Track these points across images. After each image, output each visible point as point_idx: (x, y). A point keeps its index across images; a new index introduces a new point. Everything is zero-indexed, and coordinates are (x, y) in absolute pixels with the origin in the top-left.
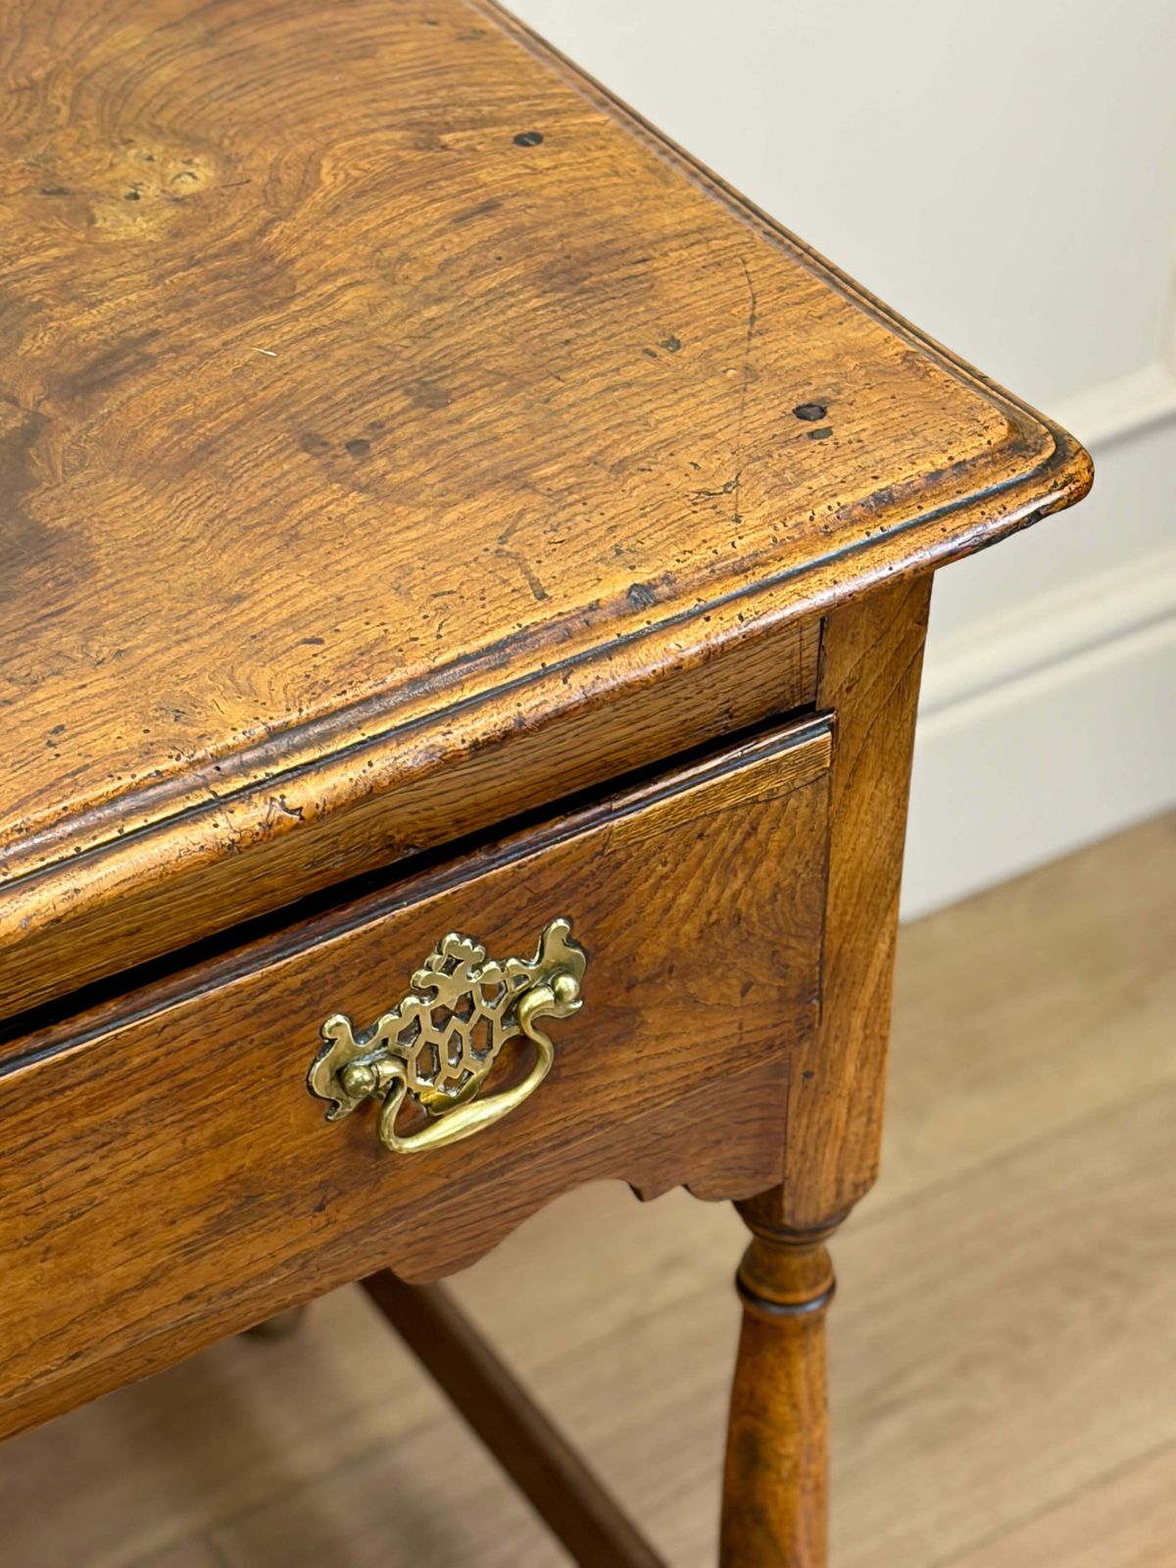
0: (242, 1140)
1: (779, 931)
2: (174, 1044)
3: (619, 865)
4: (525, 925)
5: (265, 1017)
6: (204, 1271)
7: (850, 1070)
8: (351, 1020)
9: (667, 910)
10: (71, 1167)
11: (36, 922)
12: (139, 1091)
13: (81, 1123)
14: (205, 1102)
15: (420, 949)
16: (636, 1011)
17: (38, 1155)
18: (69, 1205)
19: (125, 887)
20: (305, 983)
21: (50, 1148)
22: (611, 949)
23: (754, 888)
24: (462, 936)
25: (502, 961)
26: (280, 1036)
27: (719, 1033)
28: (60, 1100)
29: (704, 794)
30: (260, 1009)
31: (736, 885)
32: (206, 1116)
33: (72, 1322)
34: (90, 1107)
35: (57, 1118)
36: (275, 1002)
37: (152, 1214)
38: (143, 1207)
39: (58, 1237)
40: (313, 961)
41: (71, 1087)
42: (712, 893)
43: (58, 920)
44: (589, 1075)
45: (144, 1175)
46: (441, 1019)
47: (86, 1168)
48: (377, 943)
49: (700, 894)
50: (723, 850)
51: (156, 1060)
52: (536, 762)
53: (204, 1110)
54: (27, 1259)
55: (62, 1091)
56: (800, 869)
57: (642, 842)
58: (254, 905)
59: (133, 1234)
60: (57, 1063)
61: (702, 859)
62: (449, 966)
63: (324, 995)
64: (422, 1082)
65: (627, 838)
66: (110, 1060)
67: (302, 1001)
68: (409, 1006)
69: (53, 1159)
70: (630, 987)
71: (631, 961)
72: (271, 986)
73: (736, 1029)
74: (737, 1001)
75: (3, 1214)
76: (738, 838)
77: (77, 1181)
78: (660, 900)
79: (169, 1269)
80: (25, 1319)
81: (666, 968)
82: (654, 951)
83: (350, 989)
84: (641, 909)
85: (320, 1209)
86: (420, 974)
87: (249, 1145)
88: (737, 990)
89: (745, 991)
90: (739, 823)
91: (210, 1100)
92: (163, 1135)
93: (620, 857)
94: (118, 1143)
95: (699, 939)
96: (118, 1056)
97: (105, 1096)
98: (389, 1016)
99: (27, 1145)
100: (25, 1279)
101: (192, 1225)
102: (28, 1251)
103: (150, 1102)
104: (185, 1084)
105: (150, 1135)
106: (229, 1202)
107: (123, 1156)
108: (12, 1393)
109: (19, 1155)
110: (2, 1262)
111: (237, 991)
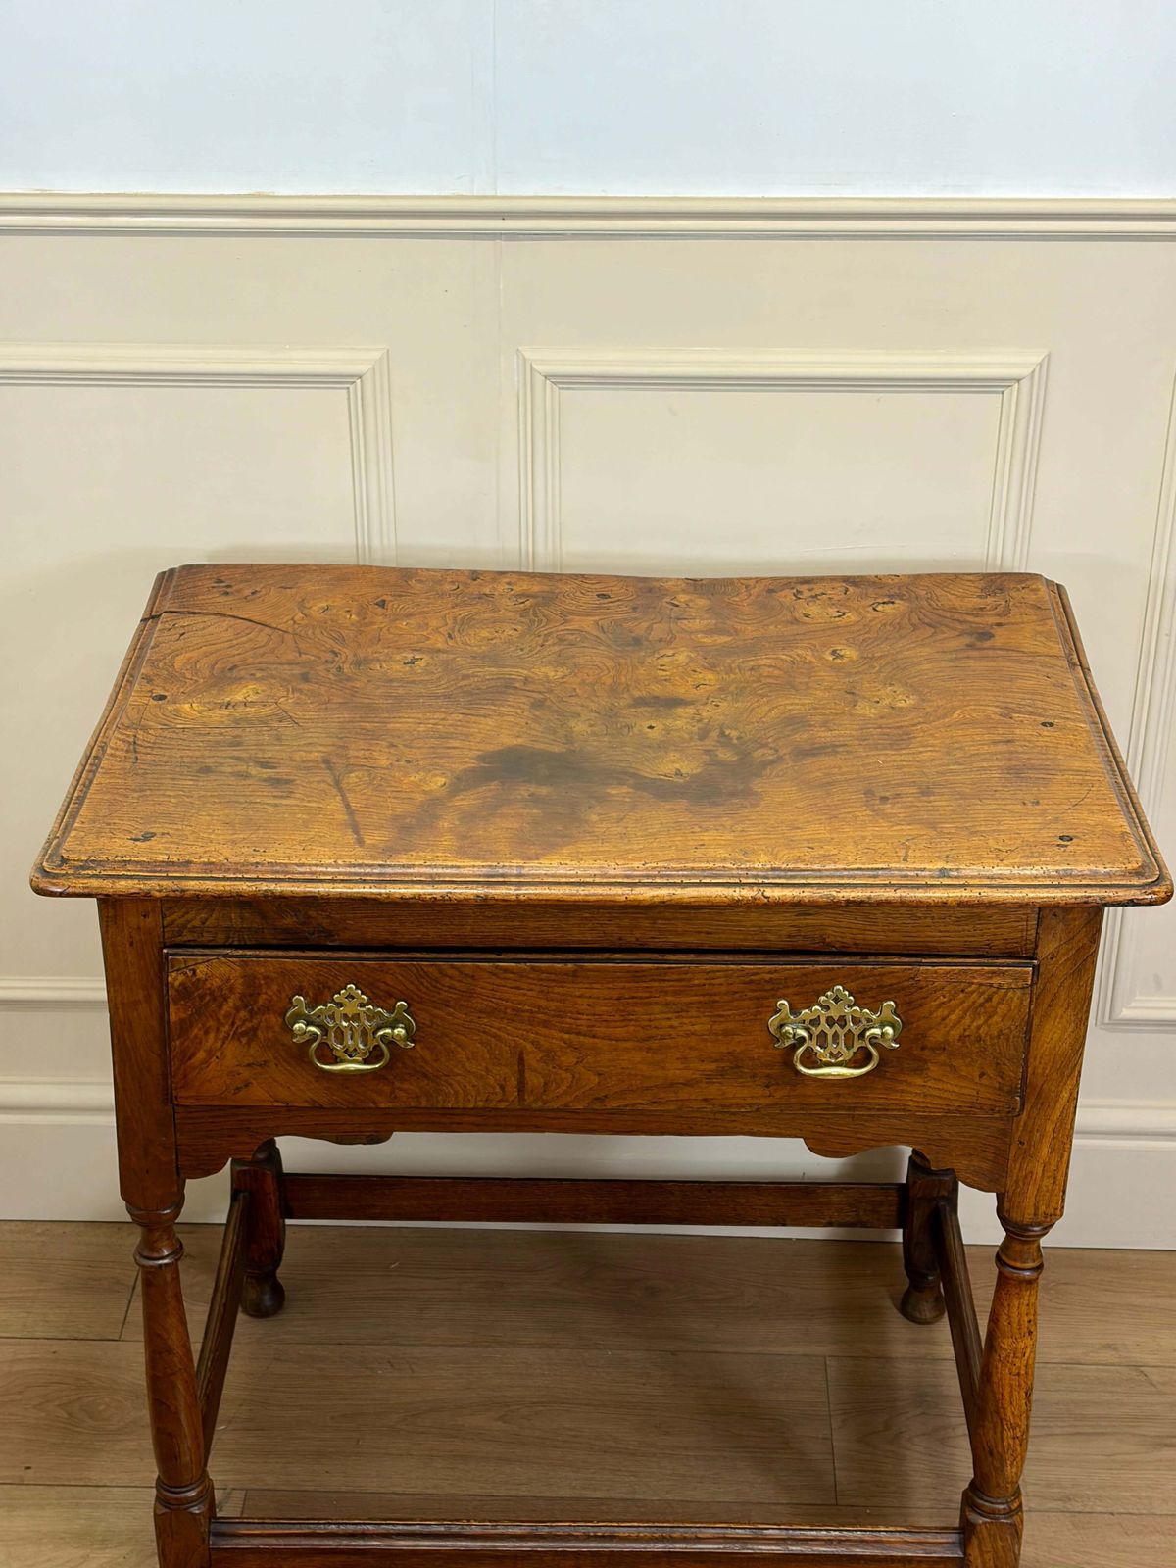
0: (737, 1038)
1: (1000, 1053)
2: (713, 981)
3: (922, 988)
4: (873, 997)
5: (753, 987)
6: (713, 1090)
7: (1045, 1150)
8: (790, 1004)
9: (943, 1019)
10: (664, 1015)
12: (696, 995)
13: (670, 998)
14: (722, 1013)
15: (823, 986)
16: (926, 1062)
17: (650, 1004)
18: (662, 1032)
19: (693, 899)
20: (771, 979)
21: (657, 1004)
22: (915, 1025)
23: (989, 1026)
24: (844, 989)
25: (862, 1009)
26: (757, 998)
27: (966, 1091)
28: (663, 984)
29: (965, 972)
30: (751, 982)
31: (980, 1022)
32: (722, 1020)
33: (655, 1086)
34: (676, 993)
35: (661, 992)
36: (759, 982)
37: (695, 1054)
38: (690, 1048)
39: (654, 1044)
40: (776, 971)
41: (669, 981)
42: (967, 1020)
43: (664, 902)
44: (901, 1082)
45: (693, 1034)
46: (830, 1022)
47: (669, 1019)
48: (805, 975)
49: (962, 1018)
50: (974, 1002)
51: (704, 985)
52: (894, 931)
53: (723, 1016)
54: (641, 1049)
55: (664, 981)
56: (1013, 1027)
57: (934, 982)
58: (762, 943)
59: (685, 1058)
60: (664, 969)
61: (964, 1002)
62: (836, 999)
63: (779, 988)
64: (819, 1048)
65: (926, 978)
66: (684, 976)
67: (769, 987)
68: (816, 1010)
69: (656, 1009)
70: (923, 1048)
71: (924, 1036)
72: (757, 974)
73: (975, 1093)
74: (977, 1080)
75: (633, 1023)
76: (981, 1000)
77: (665, 1023)
78: (940, 1013)
79: (697, 1082)
80: (636, 1075)
81: (942, 1047)
82: (936, 1036)
83: (791, 990)
84: (931, 1013)
85: (768, 1086)
86: (823, 998)
87: (739, 1042)
88: (978, 1073)
89: (981, 1076)
90: (983, 993)
91: (725, 1013)
92: (703, 1020)
93: (923, 984)
94: (684, 1014)
95: (959, 1040)
96: (689, 976)
97: (681, 991)
98: (807, 1011)
99: (647, 998)
100: (638, 1056)
101: (710, 1066)
102: (641, 1044)
103: (699, 1002)
104: (715, 1001)
105: (697, 1017)
106: (728, 1064)
107: (685, 1021)
108: (626, 1106)
109: (644, 1000)
110: (630, 1044)
111: (742, 970)
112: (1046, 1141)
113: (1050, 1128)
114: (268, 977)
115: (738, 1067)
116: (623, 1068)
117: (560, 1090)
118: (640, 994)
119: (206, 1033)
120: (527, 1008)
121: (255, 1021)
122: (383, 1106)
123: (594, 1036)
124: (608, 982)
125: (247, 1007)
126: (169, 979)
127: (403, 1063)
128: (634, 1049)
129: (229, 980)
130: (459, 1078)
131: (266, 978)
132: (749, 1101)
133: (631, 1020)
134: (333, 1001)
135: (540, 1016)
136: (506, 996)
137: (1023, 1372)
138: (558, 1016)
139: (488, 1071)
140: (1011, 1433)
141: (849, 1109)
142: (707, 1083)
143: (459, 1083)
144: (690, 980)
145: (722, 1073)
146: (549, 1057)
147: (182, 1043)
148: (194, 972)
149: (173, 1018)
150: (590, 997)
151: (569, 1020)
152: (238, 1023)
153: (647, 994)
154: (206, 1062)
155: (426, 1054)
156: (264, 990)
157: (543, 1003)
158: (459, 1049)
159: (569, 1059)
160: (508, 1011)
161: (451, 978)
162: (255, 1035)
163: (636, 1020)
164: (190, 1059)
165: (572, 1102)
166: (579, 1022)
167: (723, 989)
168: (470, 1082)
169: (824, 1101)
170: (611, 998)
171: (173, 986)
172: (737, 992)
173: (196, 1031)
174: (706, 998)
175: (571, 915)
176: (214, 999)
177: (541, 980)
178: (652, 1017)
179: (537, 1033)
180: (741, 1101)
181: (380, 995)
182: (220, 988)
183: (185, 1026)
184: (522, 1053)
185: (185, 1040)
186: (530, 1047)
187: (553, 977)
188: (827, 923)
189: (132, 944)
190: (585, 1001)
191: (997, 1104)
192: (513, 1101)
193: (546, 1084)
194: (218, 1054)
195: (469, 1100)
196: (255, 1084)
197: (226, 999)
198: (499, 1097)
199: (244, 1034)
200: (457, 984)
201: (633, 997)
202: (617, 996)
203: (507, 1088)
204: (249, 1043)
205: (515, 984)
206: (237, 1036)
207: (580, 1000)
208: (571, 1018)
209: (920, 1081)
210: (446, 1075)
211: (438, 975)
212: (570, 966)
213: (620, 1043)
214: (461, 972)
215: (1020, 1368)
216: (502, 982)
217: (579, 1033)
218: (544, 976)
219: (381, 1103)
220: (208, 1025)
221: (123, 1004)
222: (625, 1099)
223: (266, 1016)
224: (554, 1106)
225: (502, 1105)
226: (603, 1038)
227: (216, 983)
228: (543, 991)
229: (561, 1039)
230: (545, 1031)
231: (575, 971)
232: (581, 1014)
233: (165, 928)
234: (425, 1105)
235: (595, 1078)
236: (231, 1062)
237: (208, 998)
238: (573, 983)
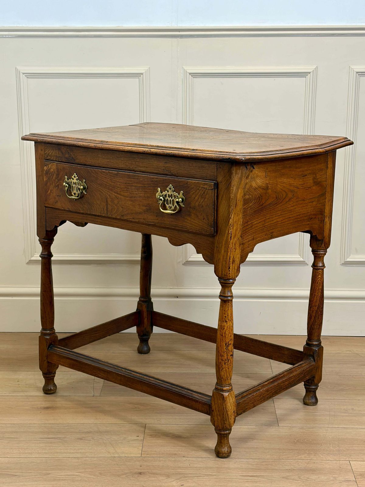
0: (150, 199)
1: (207, 212)
2: (144, 180)
3: (189, 187)
4: (179, 189)
5: (153, 183)
6: (145, 216)
8: (160, 189)
9: (194, 198)
12: (141, 184)
13: (136, 184)
15: (167, 184)
16: (191, 212)
18: (134, 195)
20: (157, 181)
21: (133, 186)
22: (188, 200)
23: (205, 202)
24: (172, 186)
25: (176, 193)
26: (154, 186)
27: (200, 224)
29: (198, 183)
30: (152, 181)
31: (202, 200)
32: (147, 193)
33: (134, 213)
35: (134, 182)
36: (154, 181)
37: (141, 203)
38: (140, 201)
39: (133, 199)
40: (157, 178)
42: (200, 199)
43: (129, 150)
44: (185, 219)
45: (141, 197)
46: (169, 196)
47: (135, 191)
48: (163, 180)
49: (198, 198)
51: (142, 181)
53: (146, 192)
55: (135, 179)
56: (210, 203)
57: (192, 185)
59: (139, 205)
60: (135, 175)
61: (198, 193)
62: (170, 189)
63: (158, 184)
64: (167, 205)
65: (190, 184)
67: (156, 183)
68: (166, 192)
69: (133, 188)
70: (190, 208)
71: (190, 203)
72: (153, 179)
73: (202, 225)
76: (202, 193)
77: (135, 193)
78: (193, 196)
79: (142, 213)
80: (130, 209)
81: (194, 208)
82: (193, 204)
83: (160, 185)
84: (191, 196)
85: (156, 216)
86: (168, 189)
87: (150, 201)
88: (203, 218)
89: (203, 219)
90: (203, 190)
91: (147, 191)
93: (189, 186)
94: (138, 190)
95: (198, 206)
96: (139, 178)
97: (138, 182)
98: (164, 192)
99: (131, 184)
100: (130, 203)
101: (145, 208)
102: (130, 199)
103: (142, 186)
104: (145, 187)
105: (141, 191)
106: (148, 208)
107: (139, 192)
108: (128, 219)
109: (131, 185)
110: (128, 198)
111: (150, 177)
112: (223, 247)
113: (224, 243)
114: (61, 170)
115: (150, 209)
116: (127, 206)
117: (115, 212)
119: (50, 185)
120: (108, 184)
121: (59, 183)
122: (81, 212)
123: (121, 195)
124: (123, 178)
125: (57, 178)
126: (44, 168)
129: (54, 170)
130: (95, 205)
132: (153, 221)
133: (128, 191)
134: (72, 178)
135: (110, 187)
136: (104, 180)
138: (114, 188)
139: (101, 203)
141: (175, 227)
142: (144, 213)
144: (140, 179)
145: (147, 210)
146: (112, 201)
148: (48, 166)
149: (45, 180)
152: (56, 183)
153: (131, 183)
154: (50, 194)
155: (89, 196)
156: (60, 173)
157: (111, 183)
158: (95, 196)
159: (116, 202)
160: (104, 185)
161: (93, 173)
162: (59, 187)
164: (47, 192)
165: (117, 216)
167: (147, 182)
168: (97, 206)
169: (169, 223)
171: (45, 171)
172: (149, 184)
173: (48, 184)
176: (52, 175)
177: (110, 176)
178: (132, 190)
179: (110, 193)
180: (151, 221)
181: (80, 177)
182: (53, 172)
183: (47, 182)
184: (107, 199)
185: (47, 187)
186: (108, 196)
187: (113, 175)
188: (171, 166)
189: (39, 158)
190: (119, 183)
191: (208, 229)
192: (106, 214)
193: (112, 209)
194: (52, 192)
195: (97, 212)
196: (59, 202)
197: (54, 175)
198: (103, 212)
199: (57, 186)
200: (95, 176)
201: (128, 183)
202: (125, 182)
203: (104, 210)
204: (57, 189)
205: (106, 176)
208: (117, 189)
209: (189, 219)
210: (93, 204)
211: (91, 172)
212: (116, 172)
213: (126, 198)
214: (95, 172)
216: (103, 176)
217: (118, 194)
218: (111, 175)
220: (50, 183)
221: (38, 176)
222: (127, 216)
223: (60, 181)
224: (114, 217)
225: (104, 215)
226: (123, 196)
227: (52, 170)
228: (110, 179)
229: (114, 195)
230: (112, 192)
231: (117, 174)
232: (118, 187)
233: (45, 154)
234: (89, 213)
235: (121, 209)
236: (54, 194)
237: (51, 174)
238: (117, 177)
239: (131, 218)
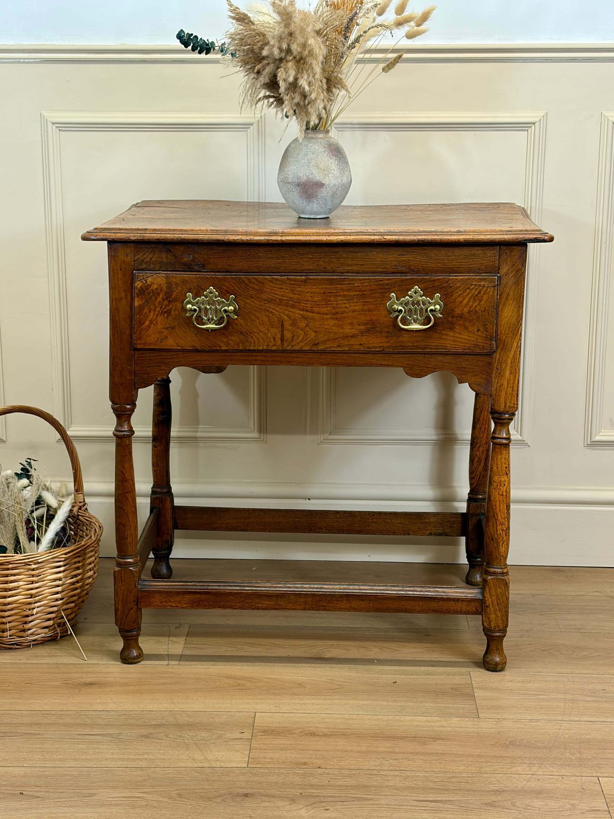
0: (374, 313)
1: (485, 320)
2: (363, 285)
3: (451, 287)
4: (431, 292)
5: (380, 287)
6: (364, 339)
7: (507, 373)
8: (396, 295)
9: (461, 303)
10: (342, 302)
11: (339, 240)
12: (356, 291)
13: (345, 293)
15: (410, 287)
16: (454, 324)
17: (337, 296)
18: (342, 310)
20: (389, 283)
21: (340, 296)
22: (449, 306)
23: (480, 306)
24: (419, 288)
25: (426, 297)
26: (382, 293)
27: (472, 339)
29: (469, 279)
30: (379, 285)
31: (476, 304)
32: (368, 304)
33: (339, 338)
34: (348, 290)
35: (342, 290)
36: (382, 285)
37: (355, 321)
38: (354, 318)
39: (339, 316)
40: (390, 279)
42: (471, 303)
43: (342, 241)
44: (443, 335)
45: (355, 311)
46: (413, 304)
47: (345, 303)
48: (402, 281)
49: (469, 302)
50: (474, 294)
51: (359, 286)
52: (439, 263)
53: (367, 302)
54: (333, 318)
56: (491, 306)
57: (456, 284)
59: (352, 323)
60: (343, 278)
61: (469, 294)
62: (415, 293)
63: (391, 288)
64: (408, 317)
65: (453, 282)
66: (351, 282)
67: (387, 287)
68: (407, 298)
69: (339, 298)
70: (453, 317)
71: (453, 310)
72: (382, 280)
73: (476, 339)
74: (476, 333)
75: (329, 306)
76: (477, 293)
77: (343, 306)
78: (460, 299)
79: (358, 335)
80: (331, 332)
81: (461, 316)
82: (458, 311)
83: (396, 289)
84: (456, 300)
85: (387, 337)
86: (410, 292)
87: (375, 315)
88: (476, 330)
89: (478, 331)
90: (477, 289)
91: (368, 300)
92: (359, 303)
93: (451, 285)
94: (351, 301)
95: (468, 313)
97: (350, 289)
98: (403, 299)
99: (336, 293)
100: (332, 322)
101: (363, 327)
102: (333, 316)
103: (358, 295)
104: (364, 294)
105: (357, 302)
106: (370, 326)
107: (352, 304)
108: (327, 348)
109: (334, 294)
110: (328, 316)
111: (375, 279)
112: (508, 367)
113: (509, 362)
114: (177, 283)
115: (374, 328)
116: (325, 329)
117: (299, 340)
118: (332, 291)
119: (150, 312)
120: (285, 298)
121: (171, 306)
122: (223, 349)
123: (313, 313)
124: (319, 285)
125: (167, 299)
126: (136, 285)
127: (232, 327)
128: (330, 318)
129: (160, 285)
130: (256, 334)
131: (176, 284)
132: (380, 345)
133: (329, 304)
134: (204, 295)
135: (291, 302)
136: (277, 292)
137: (504, 494)
138: (298, 302)
139: (268, 330)
140: (500, 527)
141: (422, 349)
142: (362, 336)
143: (256, 336)
144: (354, 283)
145: (368, 330)
146: (294, 324)
147: (140, 317)
148: (146, 281)
149: (136, 304)
150: (312, 293)
151: (302, 304)
152: (163, 307)
153: (335, 291)
154: (149, 327)
155: (242, 322)
156: (175, 290)
157: (291, 295)
158: (256, 319)
159: (302, 324)
160: (277, 300)
161: (253, 283)
162: (170, 313)
163: (331, 304)
164: (143, 324)
165: (304, 346)
166: (307, 305)
167: (368, 288)
168: (260, 336)
169: (411, 344)
170: (320, 293)
171: (137, 289)
172: (373, 290)
173: (146, 310)
174: (360, 293)
175: (304, 256)
176: (154, 295)
177: (291, 284)
178: (338, 302)
179: (289, 311)
180: (376, 345)
181: (224, 293)
182: (157, 289)
183: (141, 308)
184: (282, 321)
185: (141, 315)
186: (286, 318)
187: (296, 283)
188: (410, 259)
189: (121, 269)
190: (309, 295)
191: (486, 345)
192: (279, 345)
193: (293, 337)
194: (154, 323)
195: (260, 345)
196: (169, 338)
197: (159, 295)
198: (273, 344)
199: (166, 312)
200: (256, 287)
201: (330, 293)
202: (322, 292)
203: (277, 339)
204: (167, 317)
205: (280, 286)
206: (162, 313)
207: (307, 294)
208: (304, 303)
209: (451, 334)
210: (251, 333)
211: (247, 282)
212: (303, 277)
213: (324, 316)
214: (257, 281)
215: (503, 492)
216: (274, 285)
217: (307, 311)
218: (292, 282)
219: (223, 347)
220: (151, 307)
221: (116, 299)
222: (326, 344)
223: (175, 303)
224: (296, 348)
225: (274, 348)
226: (317, 313)
227: (155, 286)
228: (291, 290)
229: (299, 314)
230: (293, 310)
231: (305, 280)
232: (308, 301)
233: (134, 261)
234: (241, 348)
235: (314, 334)
236: (160, 326)
237: (151, 294)
238: (304, 285)
239: (333, 347)
